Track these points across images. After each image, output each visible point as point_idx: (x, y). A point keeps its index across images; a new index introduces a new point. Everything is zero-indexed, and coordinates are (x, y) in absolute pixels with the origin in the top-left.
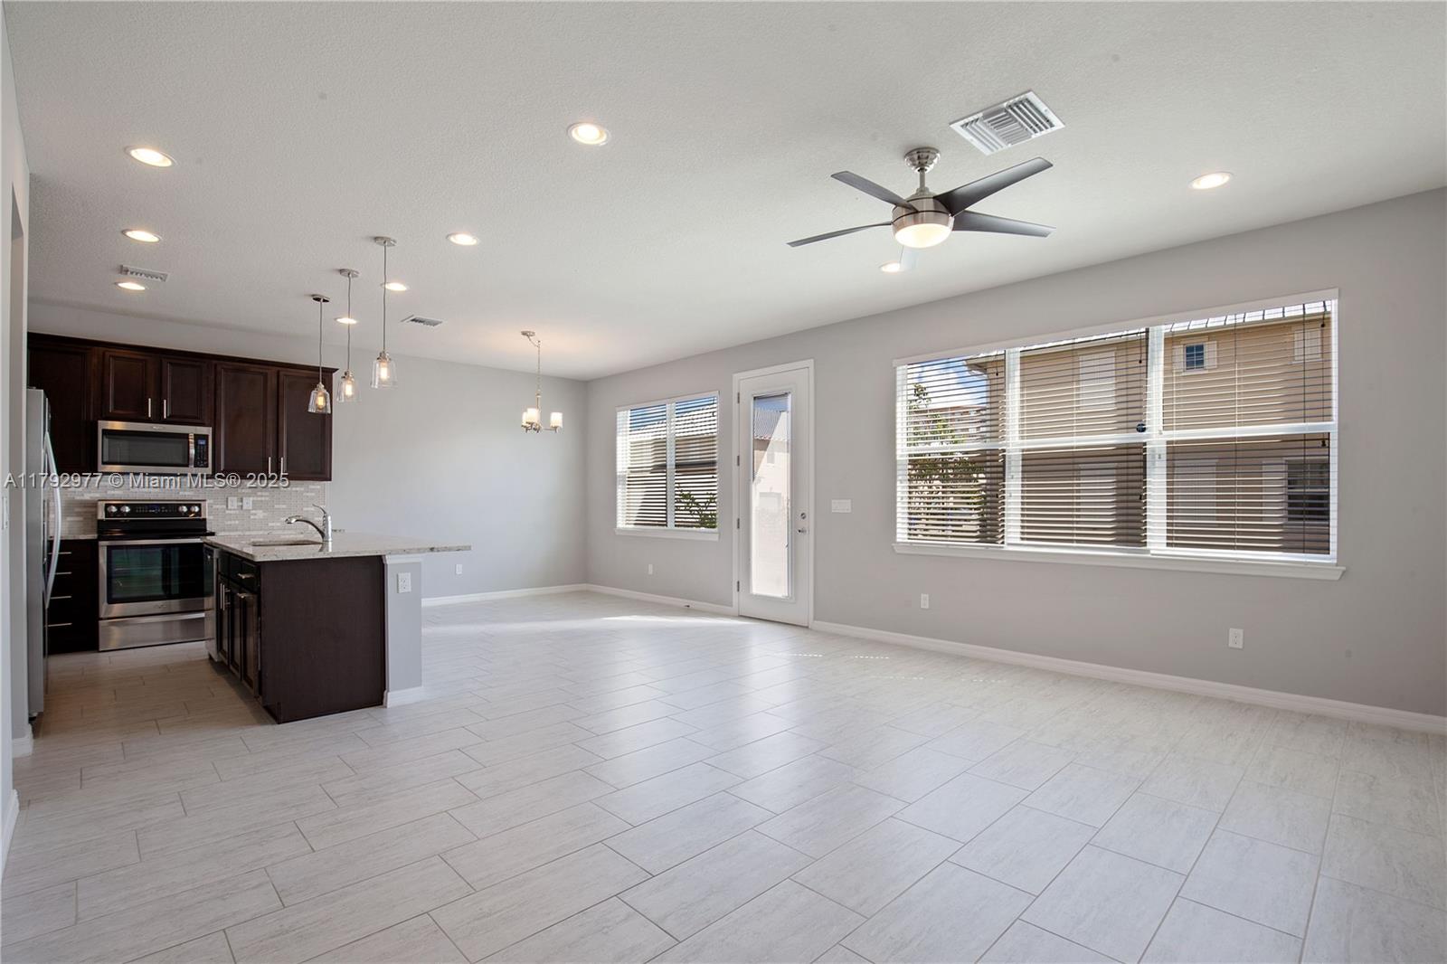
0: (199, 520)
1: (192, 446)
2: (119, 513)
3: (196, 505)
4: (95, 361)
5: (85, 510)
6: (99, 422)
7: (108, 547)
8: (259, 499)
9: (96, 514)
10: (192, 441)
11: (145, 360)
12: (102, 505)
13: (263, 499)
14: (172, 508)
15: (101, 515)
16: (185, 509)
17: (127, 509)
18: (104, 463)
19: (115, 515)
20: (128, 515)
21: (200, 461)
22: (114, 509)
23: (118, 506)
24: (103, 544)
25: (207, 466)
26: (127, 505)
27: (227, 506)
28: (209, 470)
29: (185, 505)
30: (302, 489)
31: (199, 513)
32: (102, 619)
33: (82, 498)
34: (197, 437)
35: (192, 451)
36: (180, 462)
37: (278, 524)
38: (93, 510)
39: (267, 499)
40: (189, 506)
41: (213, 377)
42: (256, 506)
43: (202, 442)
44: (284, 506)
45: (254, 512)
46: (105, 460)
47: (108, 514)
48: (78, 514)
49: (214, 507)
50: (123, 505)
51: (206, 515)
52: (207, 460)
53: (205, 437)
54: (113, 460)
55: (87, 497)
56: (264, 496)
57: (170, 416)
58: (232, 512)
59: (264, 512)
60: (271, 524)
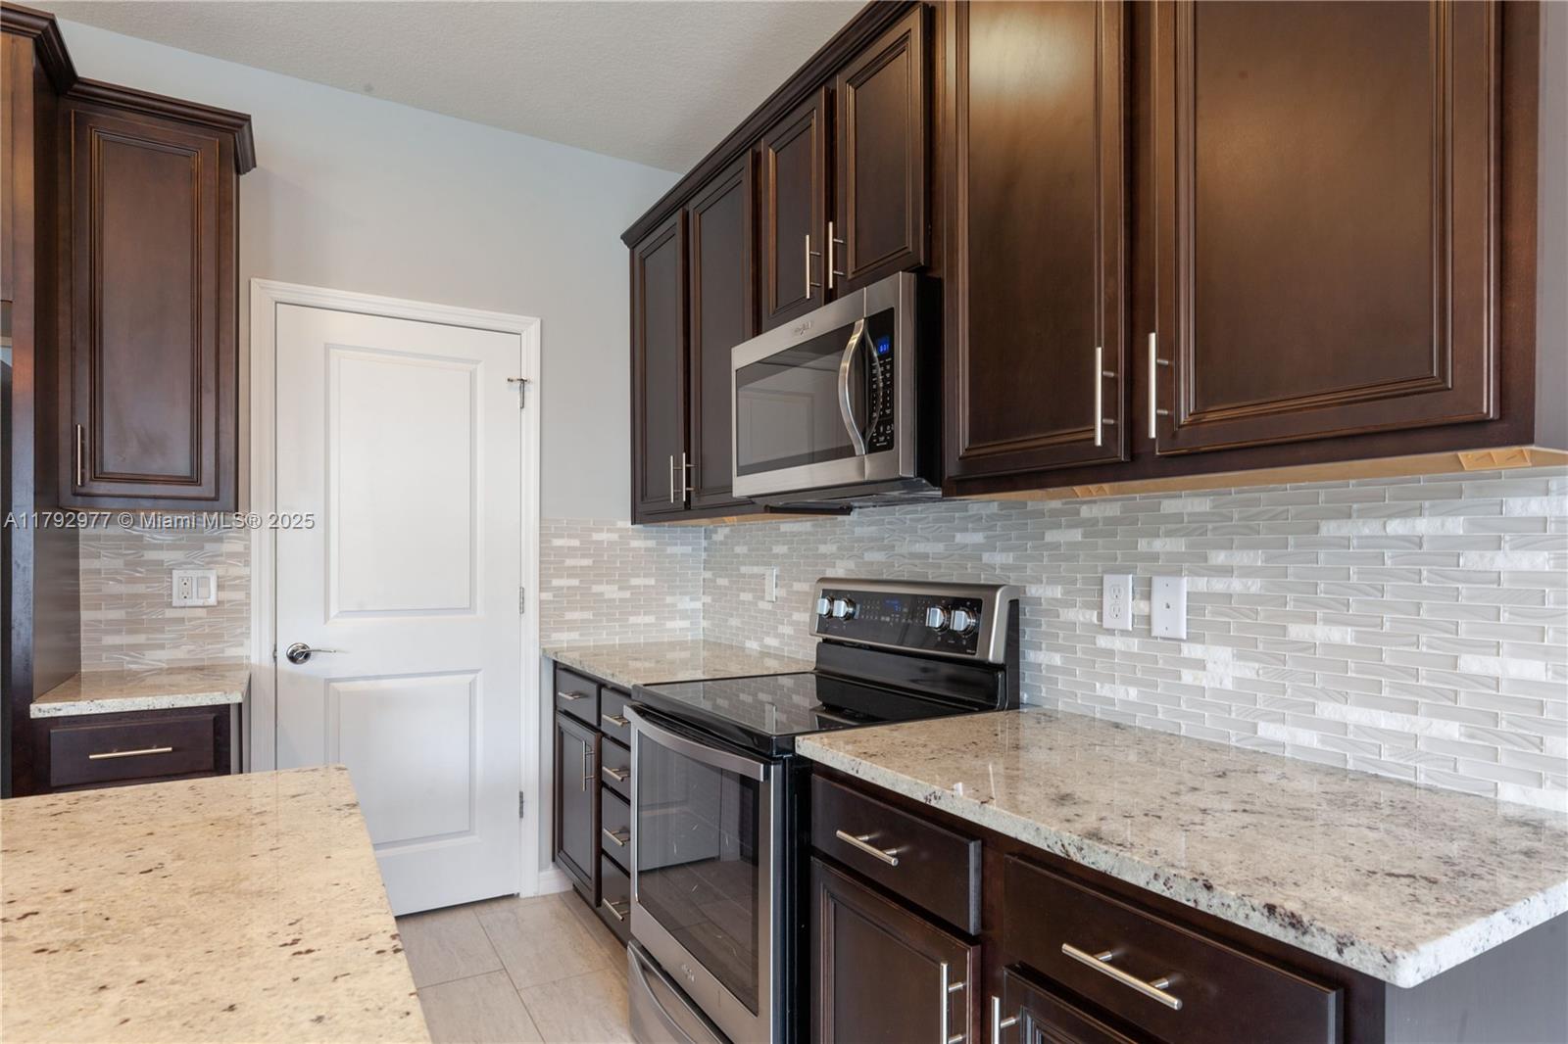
6: (734, 349)
8: (1220, 585)
13: (1235, 586)
16: (937, 618)
18: (739, 471)
21: (880, 426)
39: (1254, 589)
42: (1207, 621)
45: (1197, 651)
46: (741, 463)
56: (1240, 572)
58: (1117, 644)
59: (1239, 657)
60: (1268, 731)
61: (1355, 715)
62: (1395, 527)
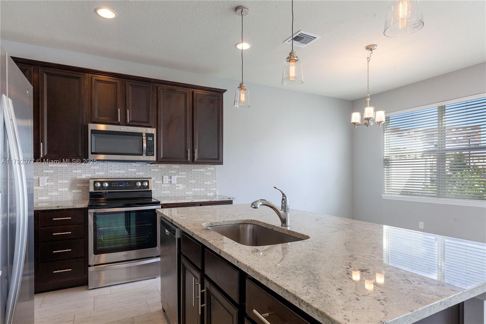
0: (148, 191)
1: (145, 141)
2: (102, 187)
3: (146, 181)
4: (86, 82)
5: (82, 185)
6: (89, 124)
7: (95, 213)
8: (181, 177)
9: (88, 188)
10: (144, 138)
11: (116, 83)
12: (92, 182)
13: (183, 177)
14: (132, 183)
15: (92, 189)
16: (140, 184)
17: (107, 185)
18: (92, 153)
19: (99, 188)
20: (108, 188)
21: (149, 152)
22: (99, 185)
23: (102, 183)
24: (91, 211)
25: (153, 155)
26: (107, 182)
27: (163, 182)
28: (154, 158)
29: (140, 181)
30: (204, 170)
31: (148, 187)
32: (90, 266)
33: (81, 177)
34: (148, 135)
35: (145, 145)
36: (137, 152)
37: (191, 193)
38: (87, 185)
39: (185, 177)
40: (142, 182)
41: (156, 95)
42: (179, 181)
43: (150, 139)
44: (194, 181)
45: (178, 185)
46: (93, 151)
47: (95, 188)
48: (79, 188)
49: (155, 182)
50: (104, 182)
51: (152, 188)
52: (154, 151)
53: (152, 135)
54: (97, 151)
55: (84, 176)
56: (183, 175)
57: (131, 121)
58: (165, 185)
59: (183, 185)
60: (187, 193)
61: (196, 190)
62: (199, 170)
